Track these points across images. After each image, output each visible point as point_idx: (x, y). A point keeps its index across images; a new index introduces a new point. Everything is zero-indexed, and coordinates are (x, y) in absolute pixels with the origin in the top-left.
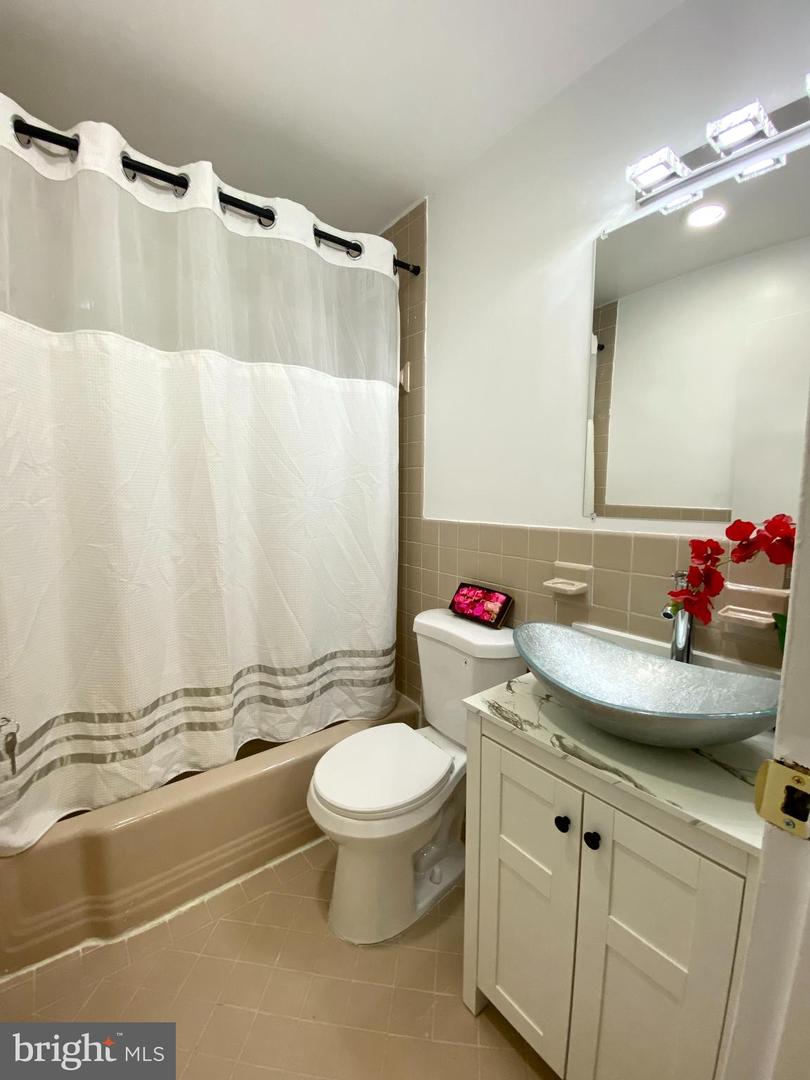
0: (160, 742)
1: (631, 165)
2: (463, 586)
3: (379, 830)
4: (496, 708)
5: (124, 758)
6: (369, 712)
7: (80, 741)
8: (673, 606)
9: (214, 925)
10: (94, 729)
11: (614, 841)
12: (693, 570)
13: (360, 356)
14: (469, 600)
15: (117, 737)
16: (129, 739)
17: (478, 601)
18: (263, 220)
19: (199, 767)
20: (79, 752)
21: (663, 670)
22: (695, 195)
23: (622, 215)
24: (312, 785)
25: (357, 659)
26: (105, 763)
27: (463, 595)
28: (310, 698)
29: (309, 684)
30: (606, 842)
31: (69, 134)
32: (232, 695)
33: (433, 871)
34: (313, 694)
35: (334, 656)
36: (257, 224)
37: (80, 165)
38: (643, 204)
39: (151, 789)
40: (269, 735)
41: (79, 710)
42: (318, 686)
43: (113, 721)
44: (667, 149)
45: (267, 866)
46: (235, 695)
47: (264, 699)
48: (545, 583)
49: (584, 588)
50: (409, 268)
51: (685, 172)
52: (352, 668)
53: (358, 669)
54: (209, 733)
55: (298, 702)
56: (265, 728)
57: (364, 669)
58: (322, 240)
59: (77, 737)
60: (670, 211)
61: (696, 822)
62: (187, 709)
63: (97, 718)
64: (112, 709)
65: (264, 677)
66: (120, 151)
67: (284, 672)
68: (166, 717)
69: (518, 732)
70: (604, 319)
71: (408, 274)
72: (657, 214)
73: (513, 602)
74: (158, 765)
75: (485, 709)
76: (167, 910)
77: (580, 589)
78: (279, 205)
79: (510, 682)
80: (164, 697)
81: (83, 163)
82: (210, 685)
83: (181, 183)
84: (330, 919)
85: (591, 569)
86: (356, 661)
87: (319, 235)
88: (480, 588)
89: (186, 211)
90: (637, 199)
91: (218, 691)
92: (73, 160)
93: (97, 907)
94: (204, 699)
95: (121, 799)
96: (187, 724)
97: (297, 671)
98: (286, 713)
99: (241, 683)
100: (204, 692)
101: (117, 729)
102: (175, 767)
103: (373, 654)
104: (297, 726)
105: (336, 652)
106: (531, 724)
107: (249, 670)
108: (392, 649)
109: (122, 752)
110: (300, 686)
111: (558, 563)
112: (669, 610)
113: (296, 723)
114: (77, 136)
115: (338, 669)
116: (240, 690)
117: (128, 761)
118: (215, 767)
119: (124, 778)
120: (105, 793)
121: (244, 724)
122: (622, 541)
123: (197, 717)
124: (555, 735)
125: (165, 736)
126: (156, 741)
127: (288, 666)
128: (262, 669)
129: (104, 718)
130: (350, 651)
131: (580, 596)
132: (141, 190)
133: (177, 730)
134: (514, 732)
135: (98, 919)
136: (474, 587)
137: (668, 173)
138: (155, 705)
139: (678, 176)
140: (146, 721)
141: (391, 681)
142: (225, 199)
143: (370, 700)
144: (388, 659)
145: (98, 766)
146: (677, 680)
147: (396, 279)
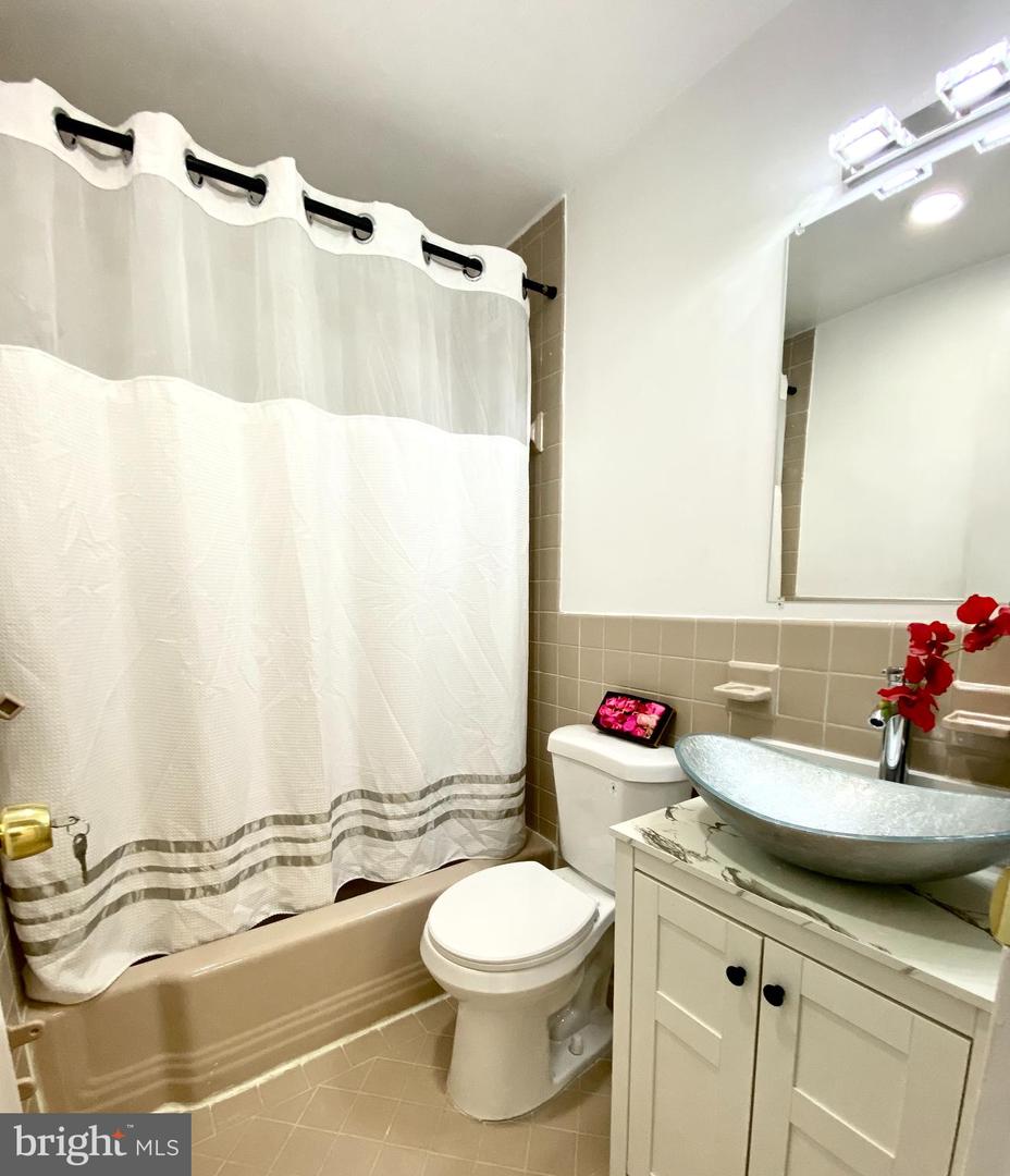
0: (246, 878)
1: (835, 133)
2: (610, 695)
3: (507, 985)
4: (653, 837)
5: (205, 895)
6: (495, 850)
7: (156, 873)
8: (883, 708)
9: (312, 1091)
10: (171, 859)
11: (801, 996)
12: (912, 661)
13: (481, 407)
14: (618, 713)
15: (196, 870)
16: (210, 873)
17: (630, 713)
18: (359, 231)
19: (293, 909)
20: (154, 885)
21: (870, 792)
22: (921, 171)
23: (823, 201)
24: (426, 930)
25: (478, 786)
26: (183, 899)
27: (611, 707)
28: (422, 831)
29: (421, 813)
30: (792, 997)
31: (122, 130)
32: (329, 825)
33: (573, 1040)
34: (426, 825)
35: (450, 781)
36: (352, 237)
37: (136, 168)
38: (853, 185)
39: (237, 933)
40: (374, 874)
41: (151, 837)
42: (432, 816)
43: (191, 851)
44: (884, 108)
45: (372, 1028)
46: (333, 825)
47: (367, 831)
48: (717, 688)
49: (769, 693)
50: (542, 290)
51: (908, 140)
52: (473, 797)
53: (480, 797)
54: (303, 868)
55: (409, 835)
56: (369, 865)
57: (487, 798)
58: (432, 256)
59: (150, 869)
60: (888, 195)
61: (909, 970)
62: (277, 840)
63: (172, 847)
64: (191, 837)
65: (368, 805)
66: (183, 150)
67: (391, 799)
68: (254, 848)
69: (680, 864)
70: (798, 351)
71: (541, 297)
72: (870, 198)
73: (675, 714)
74: (244, 905)
75: (639, 838)
76: (258, 1073)
77: (762, 695)
78: (379, 212)
79: (670, 808)
80: (250, 825)
81: (139, 165)
82: (303, 811)
83: (257, 187)
84: (449, 1091)
85: (777, 669)
86: (476, 788)
87: (429, 249)
88: (632, 697)
89: (265, 222)
90: (843, 179)
91: (313, 819)
92: (127, 162)
93: (177, 1066)
94: (298, 828)
95: (203, 943)
96: (278, 857)
97: (407, 798)
98: (394, 847)
99: (340, 810)
100: (297, 820)
101: (197, 860)
102: (265, 908)
103: (498, 779)
104: (409, 863)
105: (453, 777)
106: (697, 856)
107: (350, 796)
108: (521, 775)
109: (203, 888)
110: (410, 816)
111: (733, 663)
112: (878, 716)
113: (406, 860)
114: (131, 131)
115: (456, 797)
116: (339, 819)
117: (211, 899)
118: (309, 909)
119: (205, 918)
120: (185, 934)
121: (344, 860)
122: (819, 631)
123: (289, 850)
124: (729, 869)
125: (252, 871)
126: (242, 876)
127: (396, 791)
128: (365, 794)
129: (181, 847)
130: (471, 776)
131: (762, 704)
132: (209, 198)
133: (265, 865)
134: (675, 864)
135: (178, 1081)
136: (626, 696)
137: (886, 142)
138: (240, 833)
139: (899, 146)
140: (230, 852)
141: (520, 813)
142: (312, 207)
143: (496, 836)
144: (517, 786)
145: (176, 903)
146: (887, 805)
147: (526, 304)
